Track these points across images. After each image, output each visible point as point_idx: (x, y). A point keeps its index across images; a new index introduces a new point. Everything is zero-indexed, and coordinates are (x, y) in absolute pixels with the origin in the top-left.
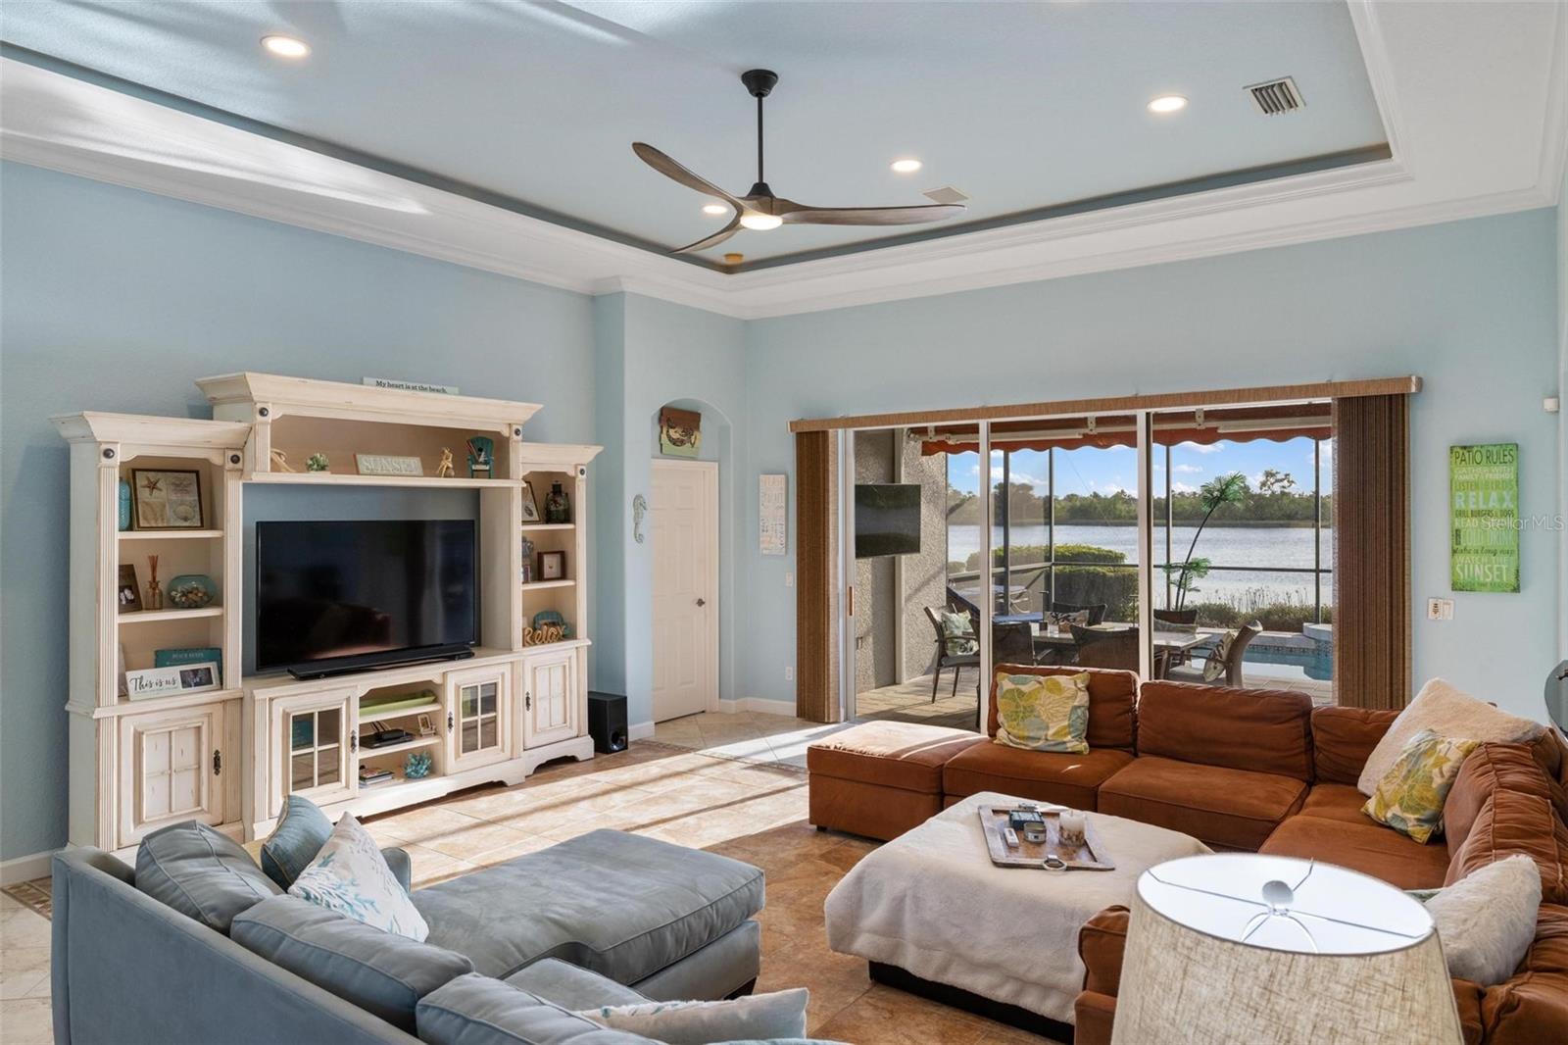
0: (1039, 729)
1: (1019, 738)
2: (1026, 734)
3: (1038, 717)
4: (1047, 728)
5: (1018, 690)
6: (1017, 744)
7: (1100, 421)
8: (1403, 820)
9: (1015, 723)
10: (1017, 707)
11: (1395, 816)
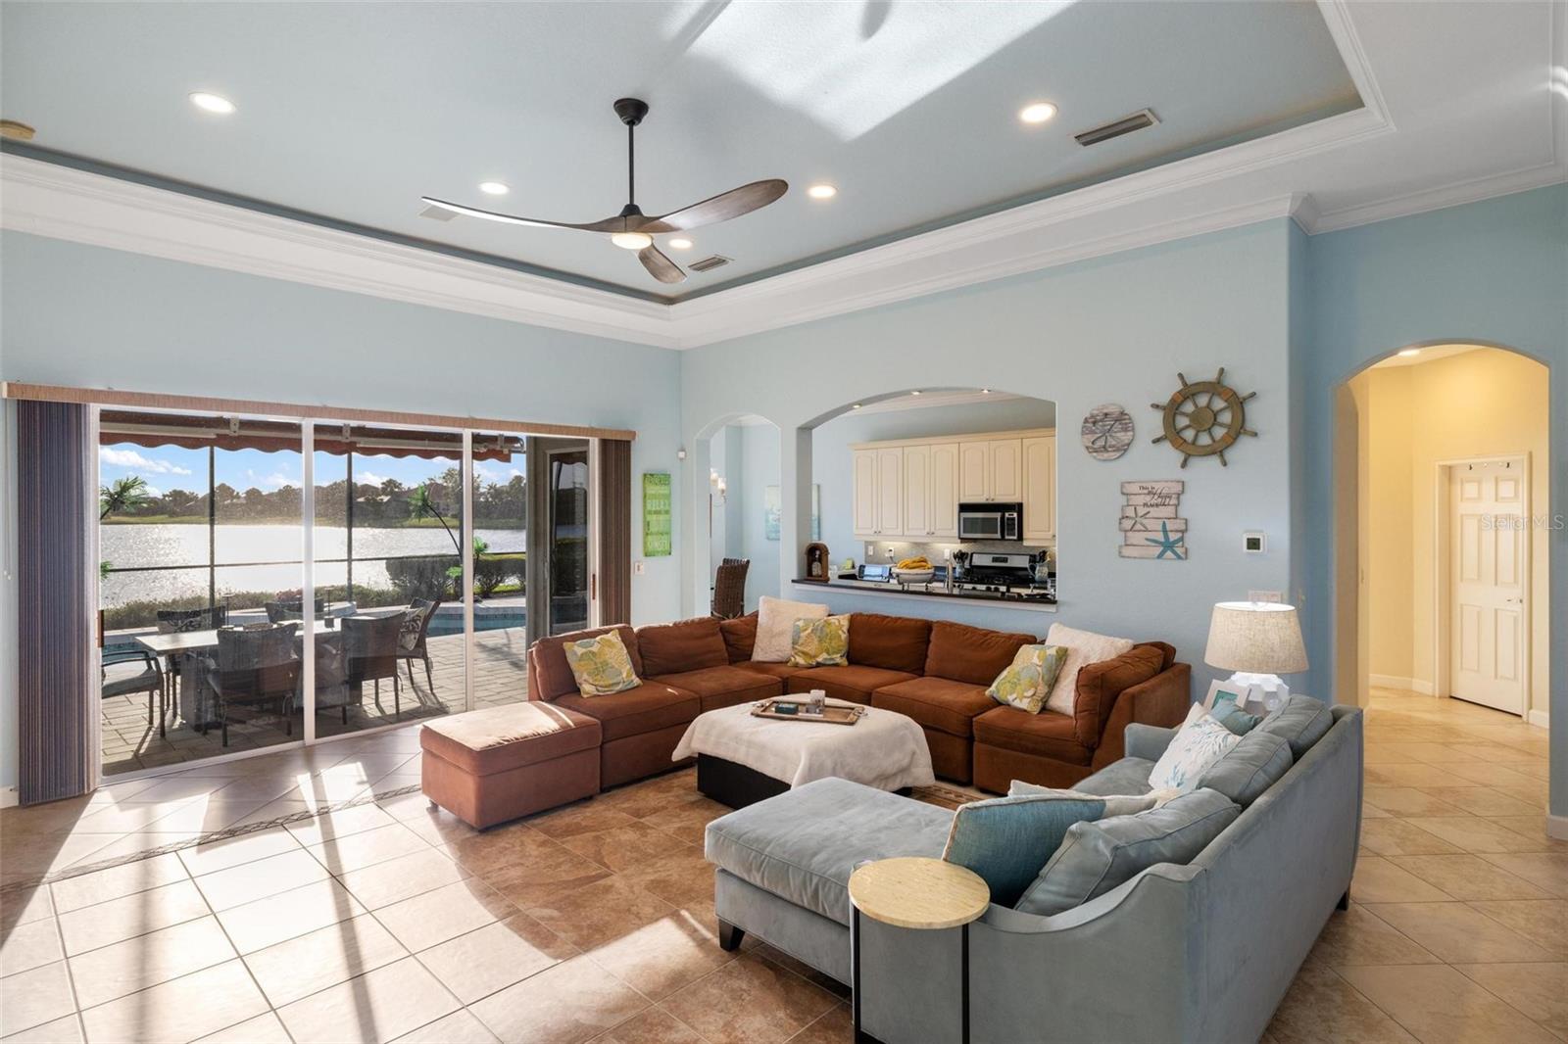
0: (617, 676)
1: (606, 687)
2: (611, 682)
3: (613, 667)
4: (621, 673)
5: (590, 652)
6: (605, 691)
7: (244, 424)
8: (832, 659)
9: (599, 677)
10: (596, 664)
11: (826, 659)
